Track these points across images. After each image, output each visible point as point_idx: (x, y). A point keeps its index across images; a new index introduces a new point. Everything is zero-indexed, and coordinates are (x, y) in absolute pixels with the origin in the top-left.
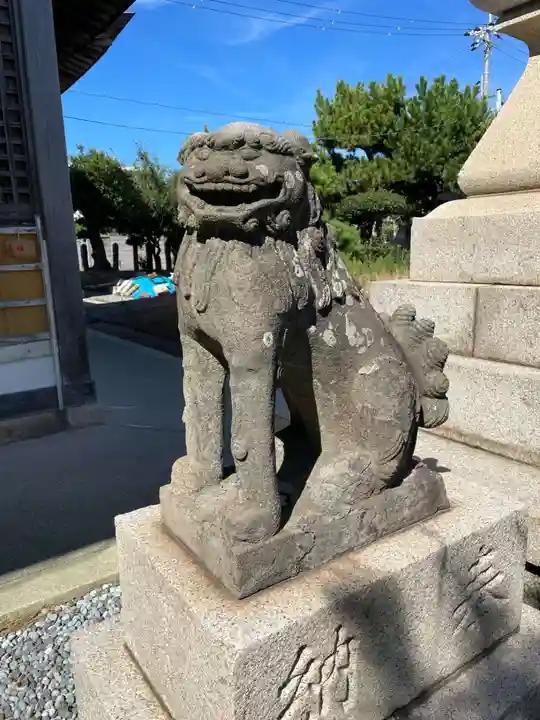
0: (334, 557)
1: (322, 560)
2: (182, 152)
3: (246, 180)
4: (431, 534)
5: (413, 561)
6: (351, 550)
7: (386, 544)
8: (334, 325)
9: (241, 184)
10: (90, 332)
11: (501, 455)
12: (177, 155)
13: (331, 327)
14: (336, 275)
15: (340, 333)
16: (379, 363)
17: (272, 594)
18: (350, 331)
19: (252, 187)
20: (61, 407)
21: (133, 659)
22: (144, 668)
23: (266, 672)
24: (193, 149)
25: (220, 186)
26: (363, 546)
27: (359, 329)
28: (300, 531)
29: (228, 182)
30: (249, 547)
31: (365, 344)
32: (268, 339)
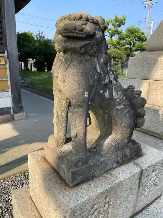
0: (104, 172)
1: (100, 173)
2: (57, 23)
3: (82, 32)
4: (137, 164)
5: (131, 175)
6: (110, 170)
7: (122, 168)
8: (109, 91)
9: (80, 34)
10: (22, 90)
11: (155, 136)
12: (55, 24)
13: (108, 91)
14: (111, 73)
15: (111, 94)
16: (123, 105)
17: (83, 186)
18: (114, 93)
19: (84, 36)
20: (12, 114)
21: (33, 201)
22: (36, 205)
23: (80, 214)
24: (62, 20)
25: (72, 34)
26: (114, 168)
27: (117, 93)
28: (94, 163)
29: (75, 33)
30: (76, 169)
31: (119, 98)
32: (87, 94)
